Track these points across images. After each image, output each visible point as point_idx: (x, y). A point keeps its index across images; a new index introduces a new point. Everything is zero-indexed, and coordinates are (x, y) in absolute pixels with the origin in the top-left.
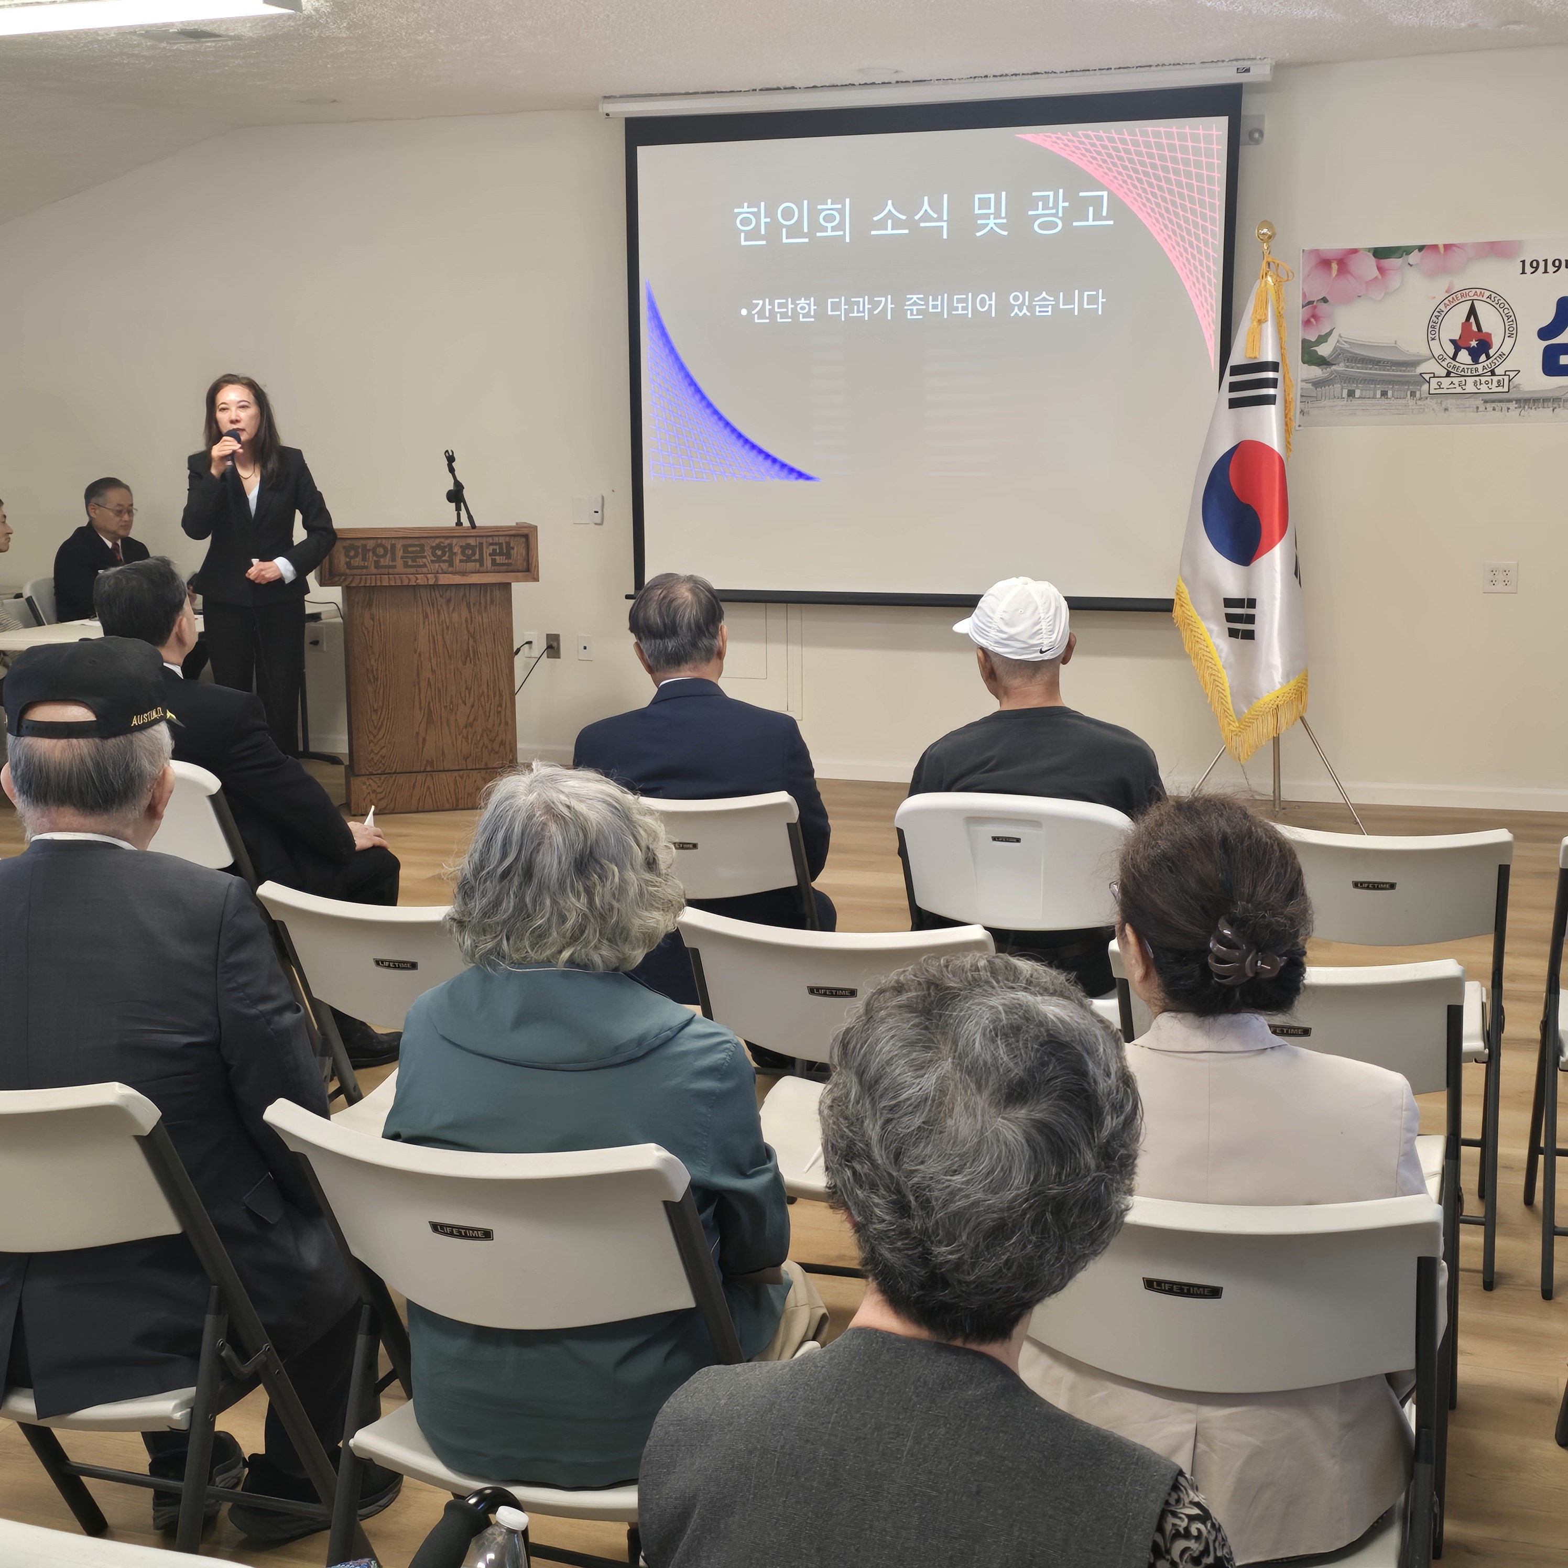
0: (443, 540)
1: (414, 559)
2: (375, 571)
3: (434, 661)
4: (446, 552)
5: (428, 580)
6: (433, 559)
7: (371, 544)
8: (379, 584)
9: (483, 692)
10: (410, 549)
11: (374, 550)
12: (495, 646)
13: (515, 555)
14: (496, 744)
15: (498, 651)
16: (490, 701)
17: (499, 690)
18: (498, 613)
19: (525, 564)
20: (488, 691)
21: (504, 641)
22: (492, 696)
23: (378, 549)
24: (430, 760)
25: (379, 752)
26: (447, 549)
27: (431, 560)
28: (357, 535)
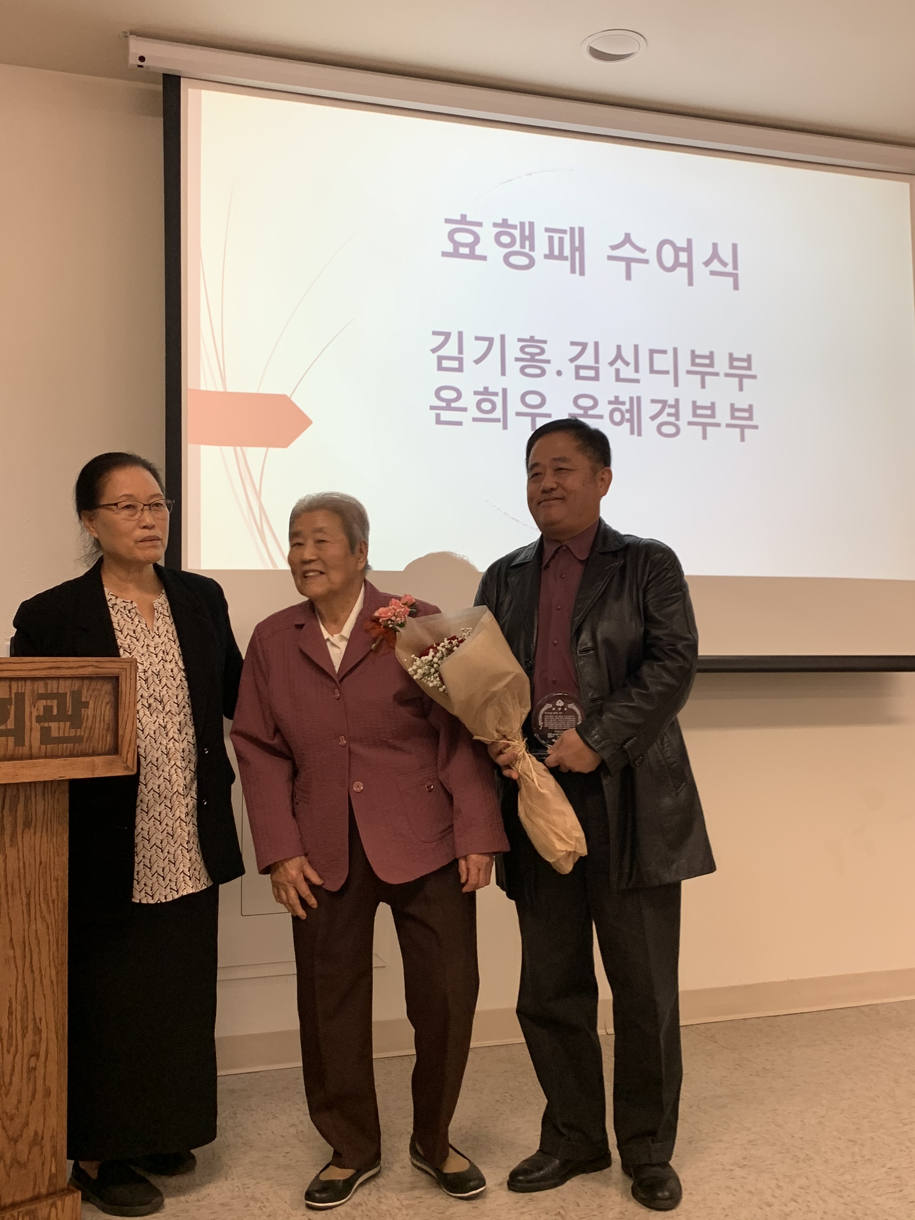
12: (30, 921)
13: (90, 720)
14: (22, 1147)
15: (36, 931)
16: (13, 1049)
17: (35, 1019)
18: (37, 848)
19: (109, 738)
20: (10, 1026)
21: (48, 906)
22: (19, 1036)
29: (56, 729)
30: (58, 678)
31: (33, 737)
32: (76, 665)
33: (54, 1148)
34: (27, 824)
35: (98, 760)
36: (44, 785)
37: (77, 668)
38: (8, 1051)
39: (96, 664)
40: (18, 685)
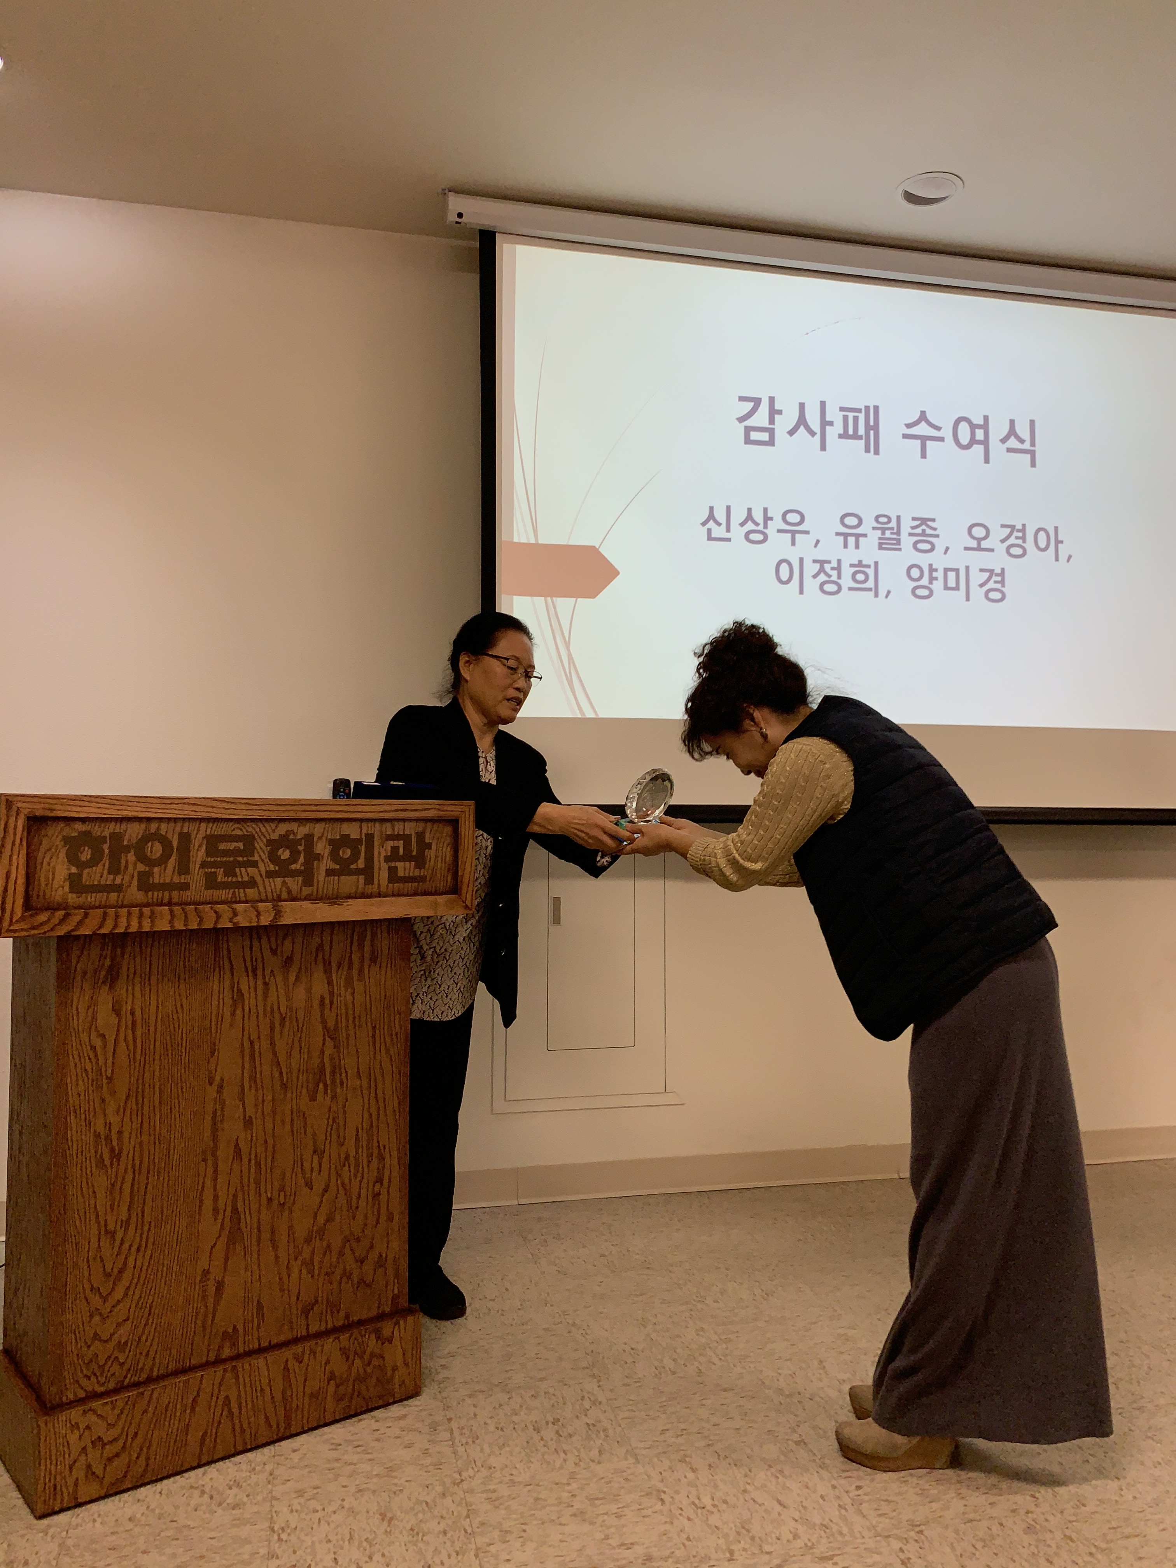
0: (294, 826)
1: (230, 870)
2: (140, 897)
3: (250, 1099)
4: (299, 852)
5: (259, 914)
6: (272, 867)
7: (134, 832)
8: (146, 928)
9: (347, 1158)
10: (222, 846)
11: (140, 847)
12: (375, 1053)
13: (433, 860)
14: (368, 1267)
15: (381, 1062)
16: (359, 1175)
17: (379, 1146)
18: (382, 983)
19: (449, 878)
20: (357, 1153)
21: (392, 1040)
22: (365, 1162)
23: (150, 844)
24: (230, 1330)
25: (112, 1335)
26: (301, 848)
27: (267, 872)
28: (99, 811)
29: (404, 868)
30: (404, 820)
31: (382, 875)
32: (420, 807)
33: (397, 1270)
34: (374, 960)
35: (441, 899)
36: (389, 923)
37: (422, 810)
38: (355, 1176)
39: (438, 807)
40: (368, 827)
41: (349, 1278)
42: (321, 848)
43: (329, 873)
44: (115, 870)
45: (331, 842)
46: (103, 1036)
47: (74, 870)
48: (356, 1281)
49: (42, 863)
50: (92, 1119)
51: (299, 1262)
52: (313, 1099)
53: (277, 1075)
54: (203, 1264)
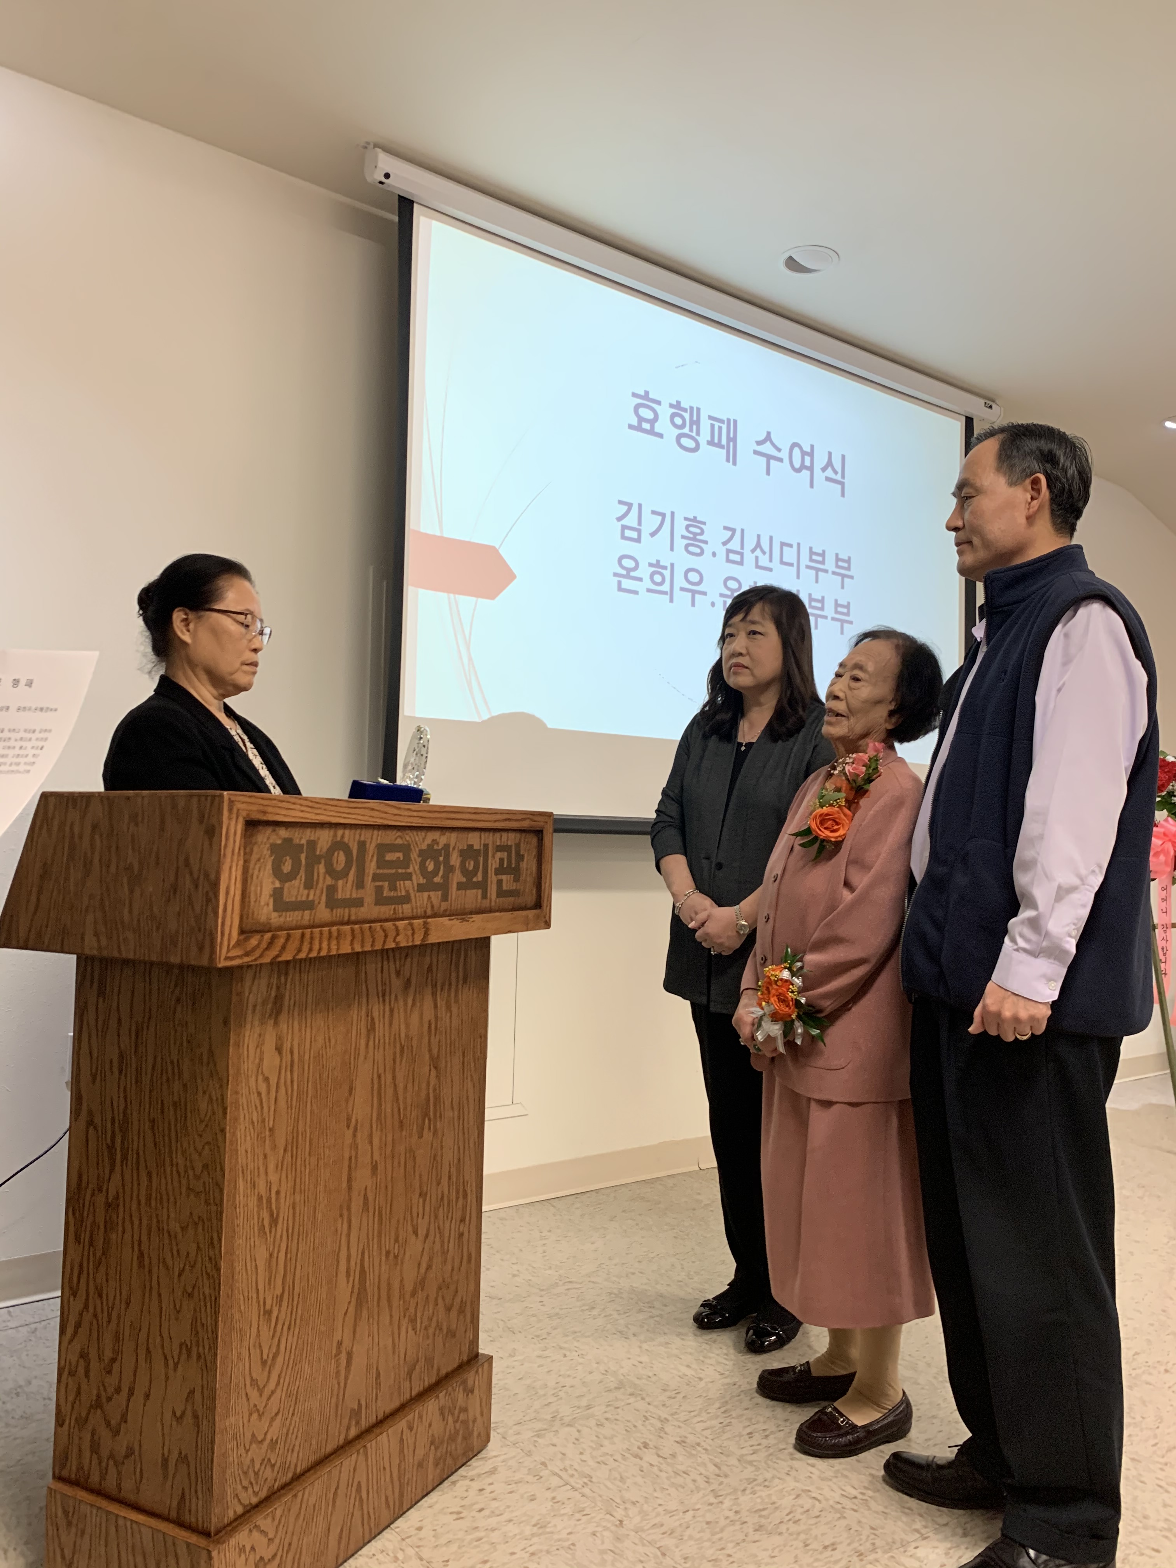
1: (392, 884)
2: (328, 914)
4: (440, 864)
5: (413, 933)
6: (422, 880)
7: (324, 839)
9: (442, 1196)
10: (388, 857)
11: (329, 857)
12: (464, 1081)
13: (524, 873)
14: (454, 1315)
15: (467, 1090)
17: (464, 1182)
19: (534, 892)
21: (475, 1066)
22: (454, 1201)
23: (336, 854)
24: (356, 1407)
25: (266, 1434)
26: (441, 859)
27: (418, 885)
28: (301, 815)
29: (507, 882)
30: (508, 830)
31: (492, 888)
32: (520, 817)
33: (473, 1314)
35: (531, 914)
37: (521, 820)
38: (447, 1217)
40: (484, 837)
41: (441, 1329)
42: (455, 859)
43: (460, 886)
44: (309, 884)
45: (462, 853)
46: (267, 1079)
47: (277, 884)
48: (445, 1332)
49: (252, 878)
50: (256, 1179)
51: (406, 1320)
52: (421, 1136)
53: (396, 1110)
54: (337, 1337)
